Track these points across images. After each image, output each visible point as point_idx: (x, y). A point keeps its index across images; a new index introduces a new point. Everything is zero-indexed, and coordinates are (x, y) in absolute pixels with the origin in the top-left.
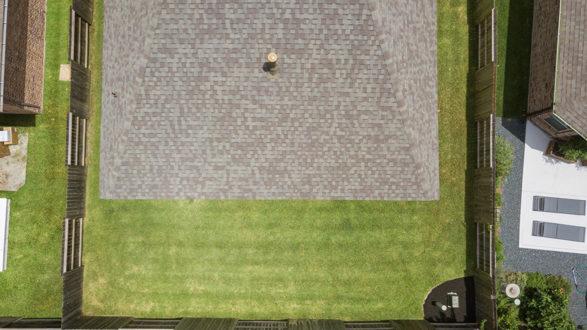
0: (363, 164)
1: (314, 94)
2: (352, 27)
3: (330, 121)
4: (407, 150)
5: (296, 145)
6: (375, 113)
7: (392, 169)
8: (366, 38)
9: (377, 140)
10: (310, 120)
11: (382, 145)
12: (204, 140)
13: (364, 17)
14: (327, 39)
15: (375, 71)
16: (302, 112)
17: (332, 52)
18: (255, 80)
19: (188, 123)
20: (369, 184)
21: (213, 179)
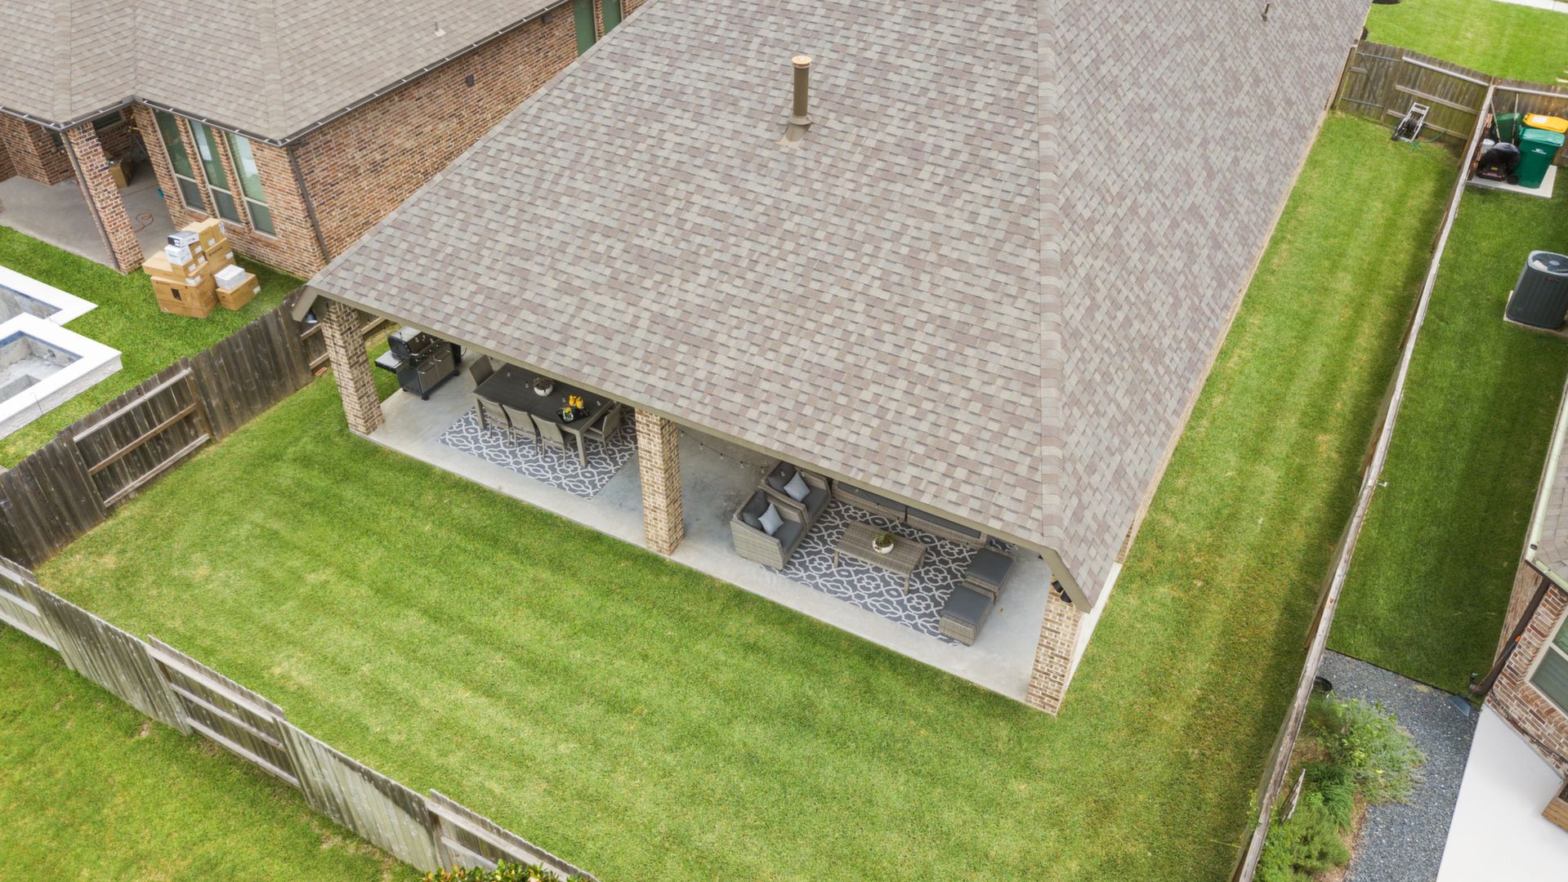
2: (990, 100)
5: (766, 290)
7: (971, 419)
8: (1012, 122)
9: (960, 335)
12: (579, 223)
13: (1022, 88)
14: (929, 107)
15: (1011, 187)
17: (931, 131)
18: (751, 140)
19: (572, 184)
20: (897, 441)
21: (541, 310)
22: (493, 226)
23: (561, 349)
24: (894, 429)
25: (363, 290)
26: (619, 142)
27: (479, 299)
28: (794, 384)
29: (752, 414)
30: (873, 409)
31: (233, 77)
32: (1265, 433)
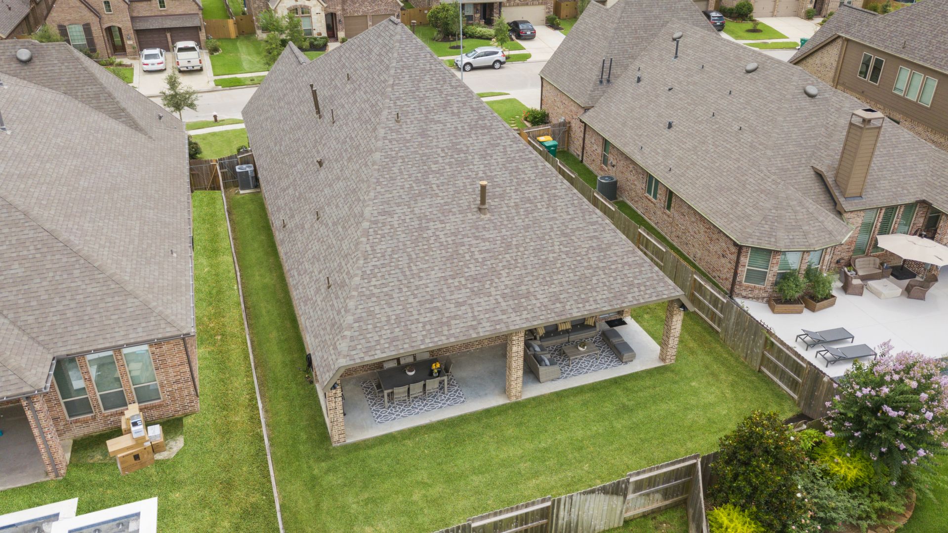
1: (526, 223)
2: (535, 175)
5: (530, 267)
7: (629, 271)
10: (532, 244)
11: (608, 253)
14: (519, 185)
16: (523, 238)
18: (471, 221)
30: (601, 284)
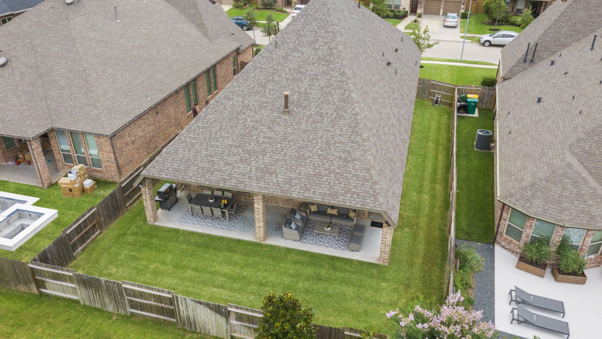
0: (333, 175)
1: (308, 128)
2: (338, 99)
3: (315, 144)
4: (368, 170)
5: (288, 156)
6: (346, 144)
7: (354, 182)
8: (346, 104)
9: (346, 160)
10: (301, 142)
11: (349, 164)
12: (226, 145)
13: (346, 95)
14: (322, 103)
15: (349, 121)
16: (298, 137)
17: (324, 109)
18: (274, 117)
19: (221, 135)
20: (336, 190)
21: (221, 171)
22: (199, 149)
23: (230, 181)
24: (334, 187)
25: (161, 173)
26: (233, 121)
27: (200, 170)
28: (302, 180)
29: (292, 189)
30: (327, 183)
31: (88, 117)
32: (421, 186)
